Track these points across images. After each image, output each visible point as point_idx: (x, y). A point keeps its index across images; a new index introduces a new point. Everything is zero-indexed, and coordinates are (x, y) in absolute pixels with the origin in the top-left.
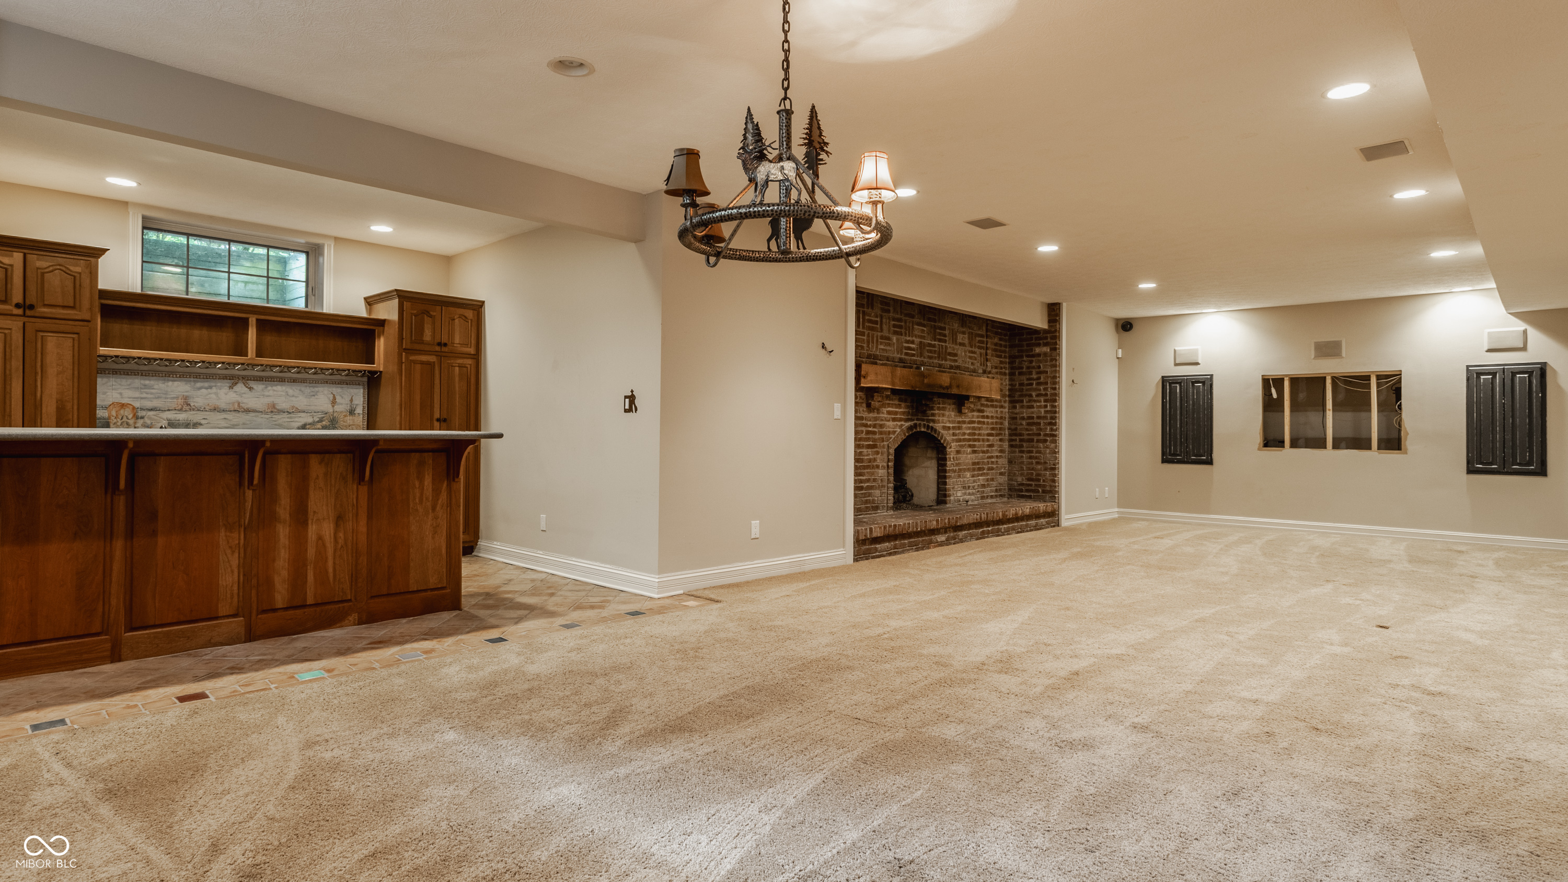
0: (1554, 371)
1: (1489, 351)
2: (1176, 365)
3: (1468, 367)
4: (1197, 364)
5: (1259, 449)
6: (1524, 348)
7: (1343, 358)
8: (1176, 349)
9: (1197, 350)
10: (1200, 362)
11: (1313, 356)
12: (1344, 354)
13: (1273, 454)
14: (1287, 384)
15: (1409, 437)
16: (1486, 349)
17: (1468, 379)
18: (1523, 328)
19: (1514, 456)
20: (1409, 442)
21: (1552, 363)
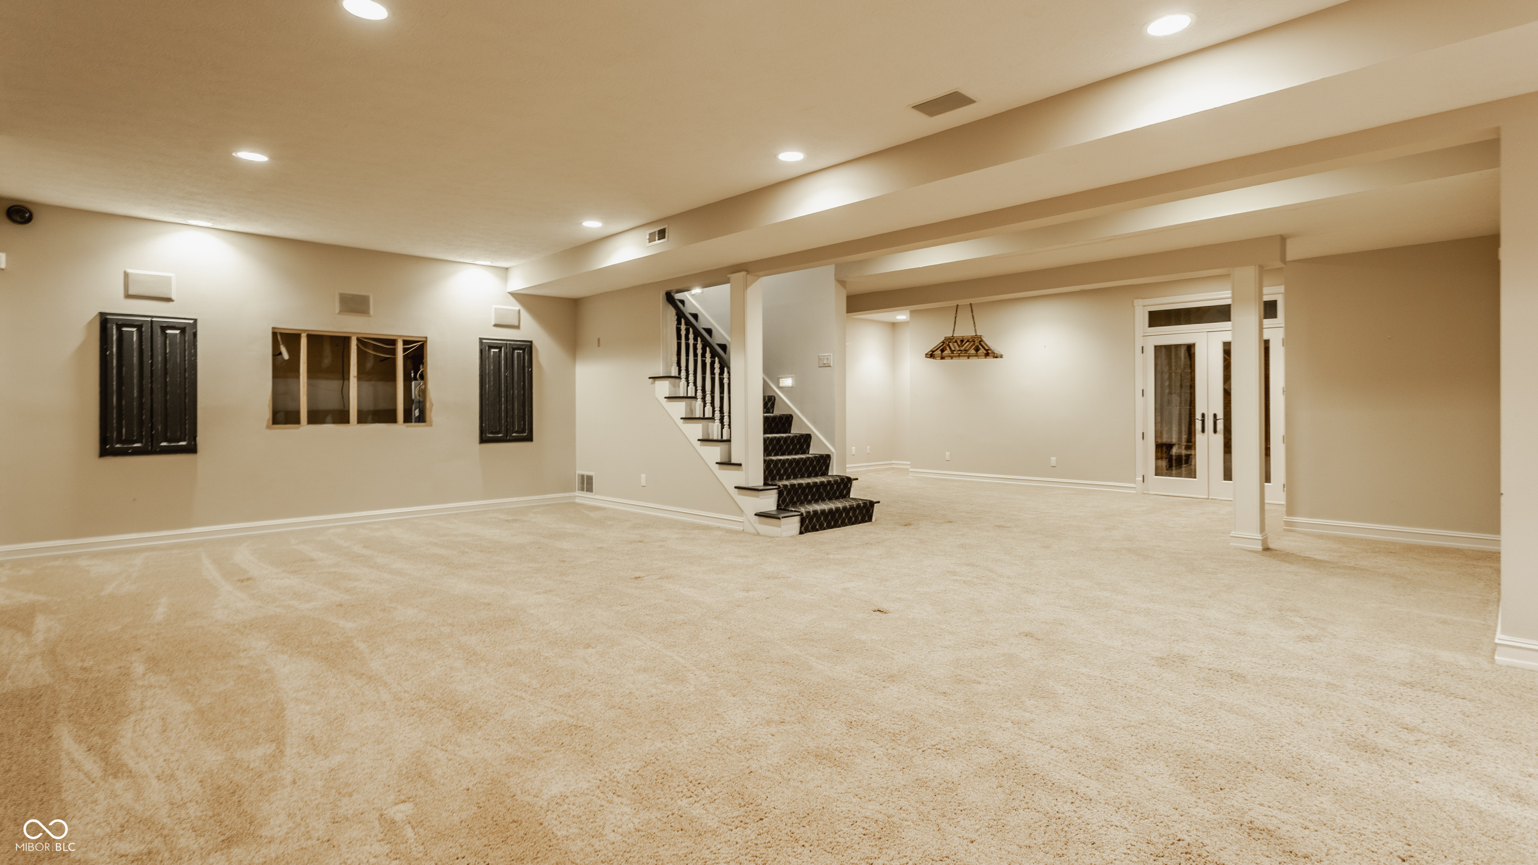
0: (537, 350)
1: (496, 325)
2: (128, 296)
3: (481, 339)
4: (169, 300)
5: (268, 427)
6: (518, 327)
7: (370, 316)
8: (129, 271)
9: (170, 278)
10: (173, 297)
11: (337, 311)
12: (372, 312)
13: (286, 432)
14: (304, 342)
15: (434, 408)
16: (493, 324)
17: (481, 351)
18: (517, 308)
19: (513, 426)
20: (434, 412)
21: (536, 344)
